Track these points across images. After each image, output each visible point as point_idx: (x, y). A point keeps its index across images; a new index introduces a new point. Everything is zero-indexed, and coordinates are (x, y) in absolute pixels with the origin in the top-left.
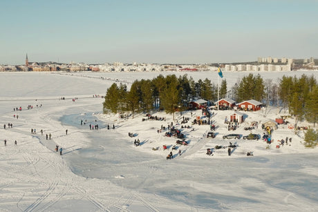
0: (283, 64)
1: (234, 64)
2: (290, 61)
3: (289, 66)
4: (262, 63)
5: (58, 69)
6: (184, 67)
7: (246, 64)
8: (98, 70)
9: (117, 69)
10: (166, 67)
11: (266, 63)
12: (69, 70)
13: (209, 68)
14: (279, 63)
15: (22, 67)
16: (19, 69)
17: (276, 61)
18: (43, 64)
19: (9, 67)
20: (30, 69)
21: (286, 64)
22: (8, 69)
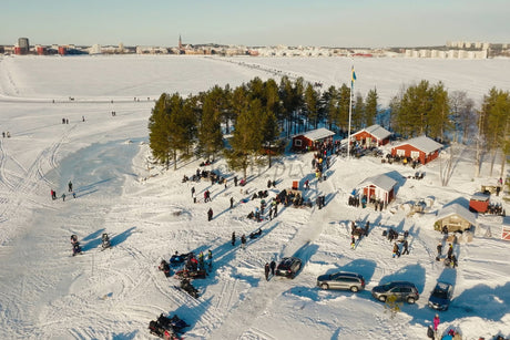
0: (477, 50)
1: (417, 49)
2: (486, 46)
3: (485, 52)
4: (451, 48)
5: (213, 52)
6: (356, 52)
7: (431, 49)
8: (257, 54)
9: (277, 54)
10: (335, 52)
11: (457, 48)
12: (224, 54)
13: (386, 53)
14: (473, 48)
15: (174, 50)
16: (170, 51)
17: (468, 46)
18: (197, 47)
19: (161, 49)
20: (183, 52)
21: (481, 49)
22: (159, 52)
